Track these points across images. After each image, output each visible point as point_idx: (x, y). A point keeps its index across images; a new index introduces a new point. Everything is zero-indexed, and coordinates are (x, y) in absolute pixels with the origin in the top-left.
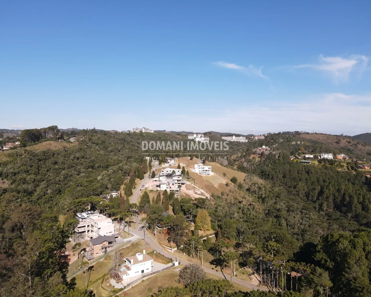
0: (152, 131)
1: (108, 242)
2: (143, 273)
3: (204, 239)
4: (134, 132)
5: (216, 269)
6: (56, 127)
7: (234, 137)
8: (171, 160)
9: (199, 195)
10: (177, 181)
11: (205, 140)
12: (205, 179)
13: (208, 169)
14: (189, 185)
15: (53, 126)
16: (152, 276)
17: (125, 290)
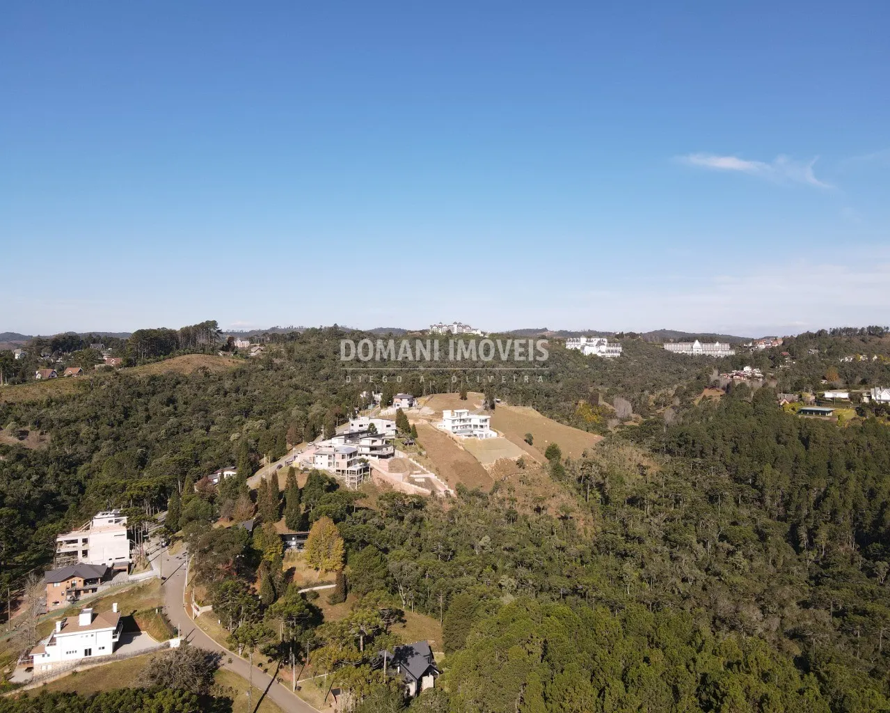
0: (476, 330)
1: (82, 580)
2: (88, 656)
4: (434, 333)
5: (268, 666)
6: (214, 324)
7: (697, 344)
8: (401, 399)
9: (416, 487)
10: (369, 449)
11: (609, 351)
12: (461, 448)
13: (479, 424)
14: (400, 459)
15: (207, 322)
16: (100, 664)
17: (26, 688)
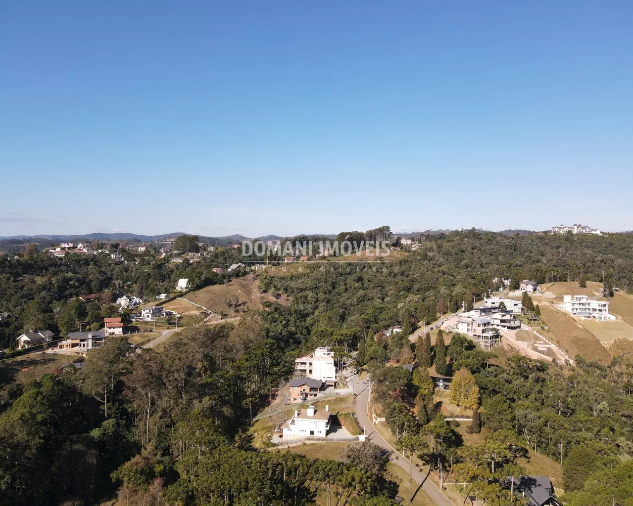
0: (595, 230)
1: (309, 388)
2: (312, 435)
3: (448, 419)
4: (555, 234)
5: (423, 467)
6: (388, 228)
8: (527, 285)
9: (539, 354)
10: (499, 321)
12: (580, 326)
13: (598, 308)
14: (526, 331)
15: (383, 227)
16: (319, 442)
